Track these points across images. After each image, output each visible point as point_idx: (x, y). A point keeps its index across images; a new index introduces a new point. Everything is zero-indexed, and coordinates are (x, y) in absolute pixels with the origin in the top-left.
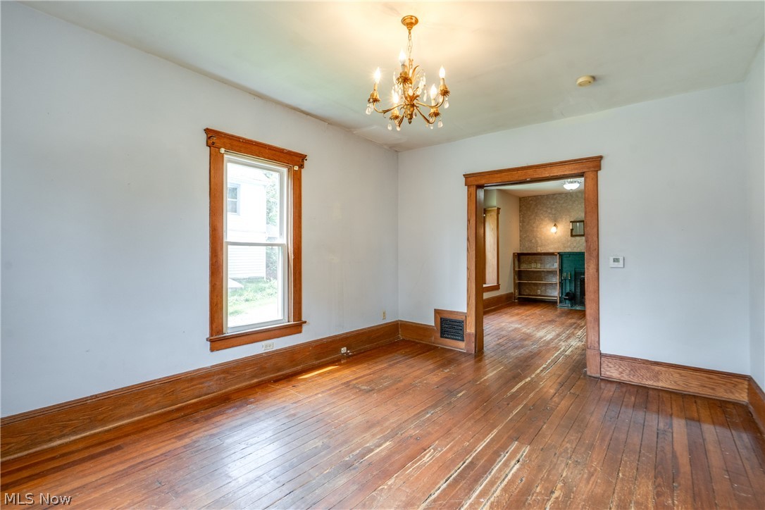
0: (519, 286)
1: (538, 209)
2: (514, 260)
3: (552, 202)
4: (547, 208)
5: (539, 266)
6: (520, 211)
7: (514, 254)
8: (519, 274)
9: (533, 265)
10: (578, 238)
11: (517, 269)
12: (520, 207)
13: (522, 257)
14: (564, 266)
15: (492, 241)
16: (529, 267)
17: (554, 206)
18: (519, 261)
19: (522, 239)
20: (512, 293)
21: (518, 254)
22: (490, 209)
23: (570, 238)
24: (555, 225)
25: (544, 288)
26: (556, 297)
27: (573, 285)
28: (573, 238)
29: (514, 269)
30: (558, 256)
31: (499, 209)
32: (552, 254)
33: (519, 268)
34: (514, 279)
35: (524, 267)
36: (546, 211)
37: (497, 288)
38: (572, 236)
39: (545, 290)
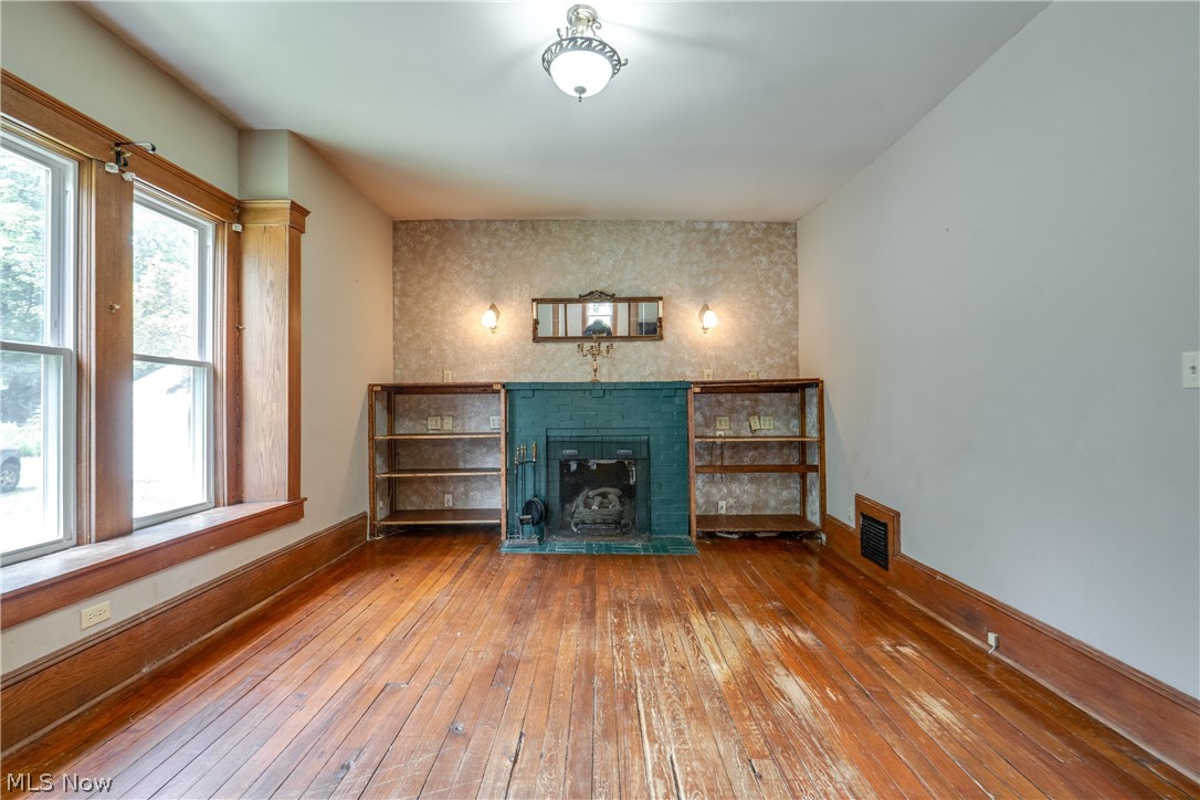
0: (390, 489)
1: (447, 259)
2: (371, 409)
3: (485, 241)
4: (472, 258)
5: (448, 425)
6: (395, 262)
7: (371, 386)
8: (391, 452)
9: (433, 424)
10: (550, 346)
11: (381, 436)
12: (396, 248)
13: (399, 398)
14: (519, 422)
15: (270, 330)
16: (419, 429)
17: (489, 255)
18: (391, 410)
19: (399, 346)
20: (363, 516)
21: (384, 387)
22: (262, 205)
23: (530, 345)
24: (493, 307)
25: (461, 489)
26: (496, 513)
27: (543, 478)
28: (539, 347)
29: (371, 438)
30: (503, 392)
31: (298, 213)
32: (486, 389)
33: (391, 432)
34: (372, 468)
35: (406, 428)
36: (468, 267)
37: (292, 512)
38: (536, 339)
39: (466, 494)
